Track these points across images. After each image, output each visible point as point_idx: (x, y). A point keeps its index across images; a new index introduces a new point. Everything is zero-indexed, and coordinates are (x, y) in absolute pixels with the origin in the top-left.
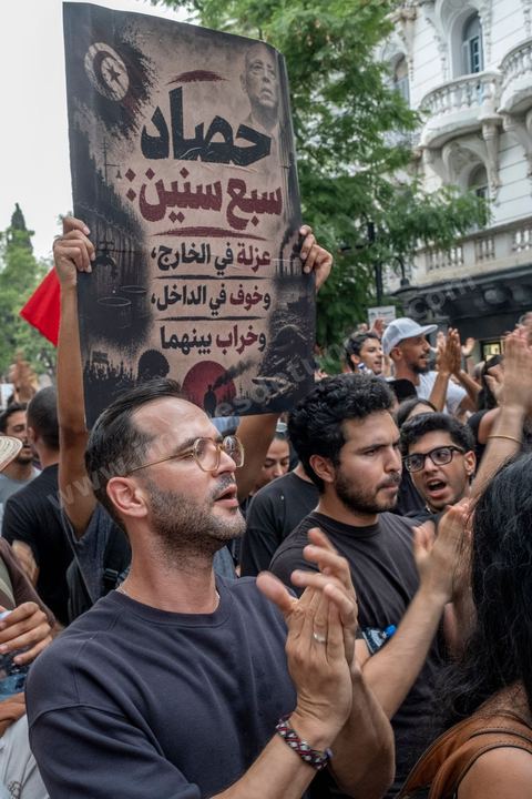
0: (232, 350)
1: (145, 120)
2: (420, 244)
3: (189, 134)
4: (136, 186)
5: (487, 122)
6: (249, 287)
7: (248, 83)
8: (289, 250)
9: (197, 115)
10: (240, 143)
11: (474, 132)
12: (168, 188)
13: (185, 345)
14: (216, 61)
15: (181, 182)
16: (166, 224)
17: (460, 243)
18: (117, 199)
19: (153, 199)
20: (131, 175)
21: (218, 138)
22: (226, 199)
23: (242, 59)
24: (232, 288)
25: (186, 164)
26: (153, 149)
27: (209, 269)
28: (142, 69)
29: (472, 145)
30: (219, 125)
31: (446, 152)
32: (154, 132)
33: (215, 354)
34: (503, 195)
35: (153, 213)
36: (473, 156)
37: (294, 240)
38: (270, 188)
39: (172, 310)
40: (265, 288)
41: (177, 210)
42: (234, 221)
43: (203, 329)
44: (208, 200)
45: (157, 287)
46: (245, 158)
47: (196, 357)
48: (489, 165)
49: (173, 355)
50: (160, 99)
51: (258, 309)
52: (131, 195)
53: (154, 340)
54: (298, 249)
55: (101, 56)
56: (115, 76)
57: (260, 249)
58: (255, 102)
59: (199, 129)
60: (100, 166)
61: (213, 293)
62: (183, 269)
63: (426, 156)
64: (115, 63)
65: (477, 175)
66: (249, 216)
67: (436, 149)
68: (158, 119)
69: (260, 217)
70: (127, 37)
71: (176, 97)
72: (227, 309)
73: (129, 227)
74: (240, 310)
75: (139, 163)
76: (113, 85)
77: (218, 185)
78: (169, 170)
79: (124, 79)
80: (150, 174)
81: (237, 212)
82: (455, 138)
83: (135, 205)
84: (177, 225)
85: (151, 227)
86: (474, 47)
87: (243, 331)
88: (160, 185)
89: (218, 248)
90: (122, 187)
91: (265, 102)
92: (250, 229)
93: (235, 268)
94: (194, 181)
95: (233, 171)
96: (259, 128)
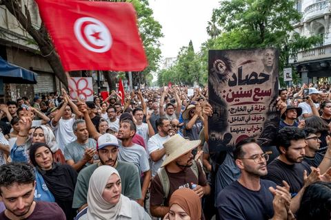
0: (251, 132)
1: (230, 76)
3: (243, 78)
4: (226, 94)
5: (326, 14)
6: (258, 116)
7: (264, 61)
8: (272, 105)
9: (246, 72)
10: (260, 78)
11: (322, 17)
12: (235, 93)
13: (237, 131)
14: (253, 57)
15: (240, 91)
16: (234, 102)
17: (314, 49)
18: (220, 98)
19: (230, 96)
20: (224, 92)
21: (253, 78)
22: (253, 93)
23: (262, 54)
24: (252, 117)
25: (241, 86)
26: (232, 84)
27: (246, 112)
28: (230, 64)
29: (321, 21)
30: (254, 74)
31: (312, 23)
32: (232, 79)
33: (246, 133)
34: (329, 35)
35: (230, 100)
36: (320, 24)
37: (275, 102)
38: (268, 89)
39: (234, 123)
40: (263, 115)
41: (237, 99)
42: (255, 99)
43: (243, 127)
44: (248, 95)
45: (230, 118)
46: (261, 82)
47: (240, 134)
48: (326, 27)
49: (235, 133)
50: (235, 71)
51: (261, 121)
52: (224, 96)
53: (229, 130)
54: (275, 105)
55: (218, 63)
56: (221, 67)
57: (263, 105)
58: (266, 66)
59: (247, 76)
60: (216, 91)
61: (246, 118)
62: (238, 113)
63: (305, 25)
64: (222, 64)
65: (322, 29)
66: (260, 97)
67: (308, 23)
68: (234, 76)
69: (263, 97)
70: (226, 56)
71: (240, 70)
72: (251, 122)
73: (222, 104)
74: (255, 122)
75: (227, 88)
76: (221, 70)
77: (251, 91)
78: (236, 89)
79: (224, 68)
80: (230, 90)
81: (256, 97)
82: (315, 19)
83: (225, 99)
84: (237, 102)
85: (229, 104)
87: (255, 127)
88: (233, 93)
89: (249, 107)
90: (221, 95)
91: (269, 65)
92: (260, 101)
93: (254, 111)
94: (243, 91)
95: (256, 86)
96: (266, 73)
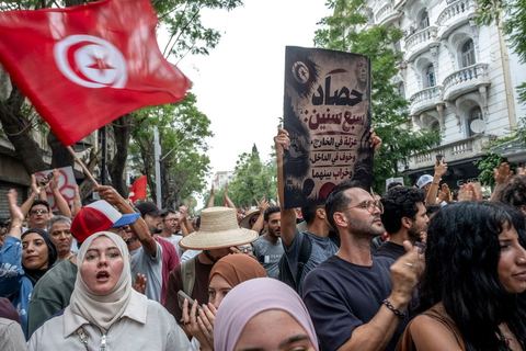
0: (339, 178)
1: (314, 91)
2: (412, 153)
3: (332, 94)
4: (308, 116)
5: (439, 104)
6: (347, 154)
7: (357, 72)
8: (365, 139)
9: (335, 87)
10: (352, 97)
11: (433, 109)
12: (321, 116)
13: (321, 176)
14: (345, 65)
15: (327, 114)
16: (319, 130)
17: (429, 152)
18: (300, 122)
19: (314, 121)
20: (307, 112)
21: (344, 95)
22: (343, 120)
23: (355, 63)
24: (341, 154)
25: (329, 107)
26: (317, 101)
27: (333, 147)
28: (315, 70)
29: (433, 114)
30: (345, 90)
31: (421, 117)
32: (318, 95)
33: (332, 180)
34: (447, 132)
35: (314, 127)
36: (433, 118)
37: (367, 135)
38: (361, 115)
39: (317, 163)
40: (354, 154)
41: (323, 125)
42: (344, 128)
43: (328, 170)
44: (336, 120)
45: (312, 156)
46: (353, 103)
47: (325, 181)
48: (440, 121)
49: (316, 180)
50: (321, 82)
51: (350, 162)
52: (306, 120)
53: (310, 175)
54: (368, 138)
55: (299, 66)
56: (304, 74)
57: (354, 138)
58: (359, 80)
59: (336, 92)
60: (295, 110)
61: (333, 156)
62: (323, 147)
63: (413, 119)
64: (304, 69)
65: (436, 125)
66: (351, 126)
67: (417, 116)
68: (320, 90)
69: (355, 126)
70: (310, 58)
71: (328, 81)
72: (338, 162)
73: (304, 132)
74: (343, 162)
75: (310, 107)
76: (303, 78)
77: (340, 114)
78: (322, 109)
79: (307, 75)
80: (315, 111)
81: (347, 125)
82: (425, 112)
83: (307, 123)
84: (323, 131)
85: (312, 132)
86: (432, 77)
87: (344, 170)
88: (318, 116)
89: (337, 139)
90: (303, 117)
91: (362, 80)
92: (351, 131)
93: (343, 147)
94: (331, 113)
95: (347, 108)
96: (359, 91)
